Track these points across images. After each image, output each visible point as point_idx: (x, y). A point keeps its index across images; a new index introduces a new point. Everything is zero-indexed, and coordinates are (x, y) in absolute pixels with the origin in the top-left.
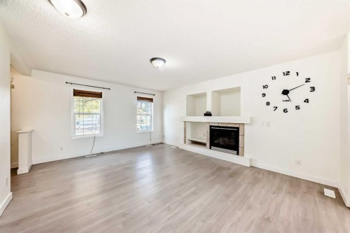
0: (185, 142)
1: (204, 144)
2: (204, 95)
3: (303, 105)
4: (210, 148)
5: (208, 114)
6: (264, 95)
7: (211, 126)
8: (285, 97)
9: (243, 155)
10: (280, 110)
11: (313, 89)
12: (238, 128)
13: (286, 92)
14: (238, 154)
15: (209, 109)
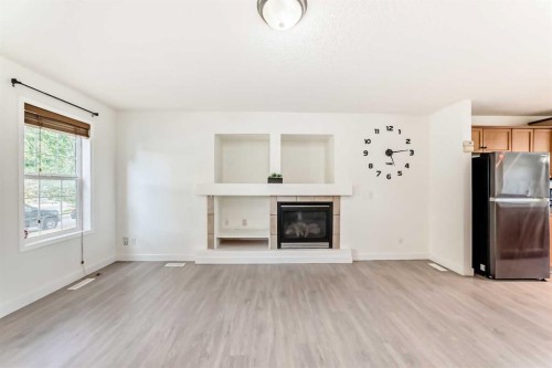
0: (210, 245)
1: (262, 242)
2: (263, 139)
3: (404, 170)
4: (279, 247)
5: (275, 179)
6: (366, 153)
7: (280, 204)
8: (389, 159)
9: (338, 247)
10: (383, 175)
11: (412, 152)
12: (331, 204)
13: (389, 153)
14: (331, 247)
15: (276, 169)
